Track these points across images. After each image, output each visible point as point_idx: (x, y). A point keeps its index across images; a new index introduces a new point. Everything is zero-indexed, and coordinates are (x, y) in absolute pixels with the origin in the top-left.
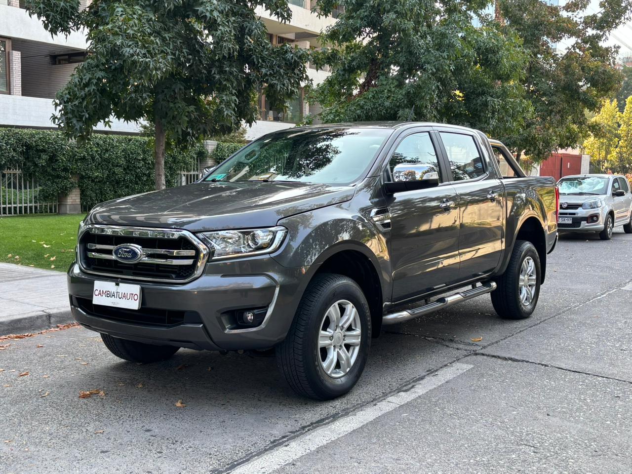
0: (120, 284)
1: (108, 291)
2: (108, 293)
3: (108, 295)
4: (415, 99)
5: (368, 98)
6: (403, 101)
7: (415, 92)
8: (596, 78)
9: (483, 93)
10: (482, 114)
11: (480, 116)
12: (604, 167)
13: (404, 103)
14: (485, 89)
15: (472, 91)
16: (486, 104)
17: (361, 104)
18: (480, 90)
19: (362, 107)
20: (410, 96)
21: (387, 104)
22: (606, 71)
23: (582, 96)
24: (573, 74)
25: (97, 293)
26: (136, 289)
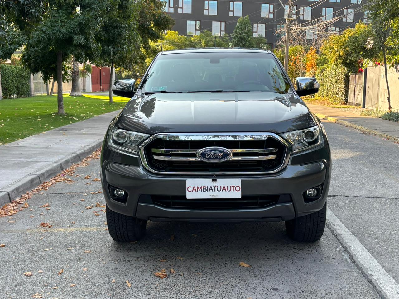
0: (218, 180)
1: (203, 187)
2: (205, 188)
3: (205, 190)
4: (85, 29)
5: (48, 26)
6: (77, 29)
7: (85, 24)
8: (160, 20)
9: (117, 27)
10: (118, 41)
11: (116, 42)
12: (124, 75)
13: (77, 31)
14: (118, 24)
15: (110, 24)
16: (120, 35)
17: (44, 30)
18: (115, 25)
19: (44, 32)
20: (81, 26)
21: (64, 30)
22: (165, 17)
23: (151, 31)
24: (146, 17)
25: (190, 189)
26: (237, 182)
